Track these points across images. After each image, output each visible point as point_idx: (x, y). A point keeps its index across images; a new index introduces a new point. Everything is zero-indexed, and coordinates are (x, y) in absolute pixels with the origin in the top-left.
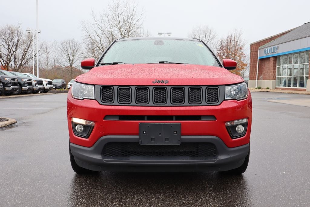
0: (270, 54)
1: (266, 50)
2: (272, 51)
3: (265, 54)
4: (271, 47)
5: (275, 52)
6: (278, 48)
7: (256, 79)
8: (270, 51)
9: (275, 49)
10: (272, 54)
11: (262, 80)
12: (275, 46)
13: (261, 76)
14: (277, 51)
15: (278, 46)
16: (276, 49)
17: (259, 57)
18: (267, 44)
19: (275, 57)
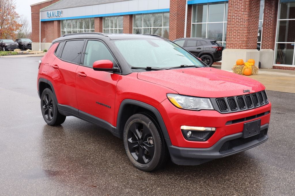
0: (53, 18)
1: (49, 13)
2: (56, 15)
3: (48, 17)
4: (54, 11)
5: (59, 16)
6: (62, 12)
7: (39, 42)
8: (53, 15)
9: (59, 13)
10: (56, 17)
11: (45, 42)
12: (59, 10)
13: (44, 39)
14: (61, 15)
15: (62, 10)
16: (61, 13)
17: (41, 20)
18: (48, 7)
19: (59, 21)
